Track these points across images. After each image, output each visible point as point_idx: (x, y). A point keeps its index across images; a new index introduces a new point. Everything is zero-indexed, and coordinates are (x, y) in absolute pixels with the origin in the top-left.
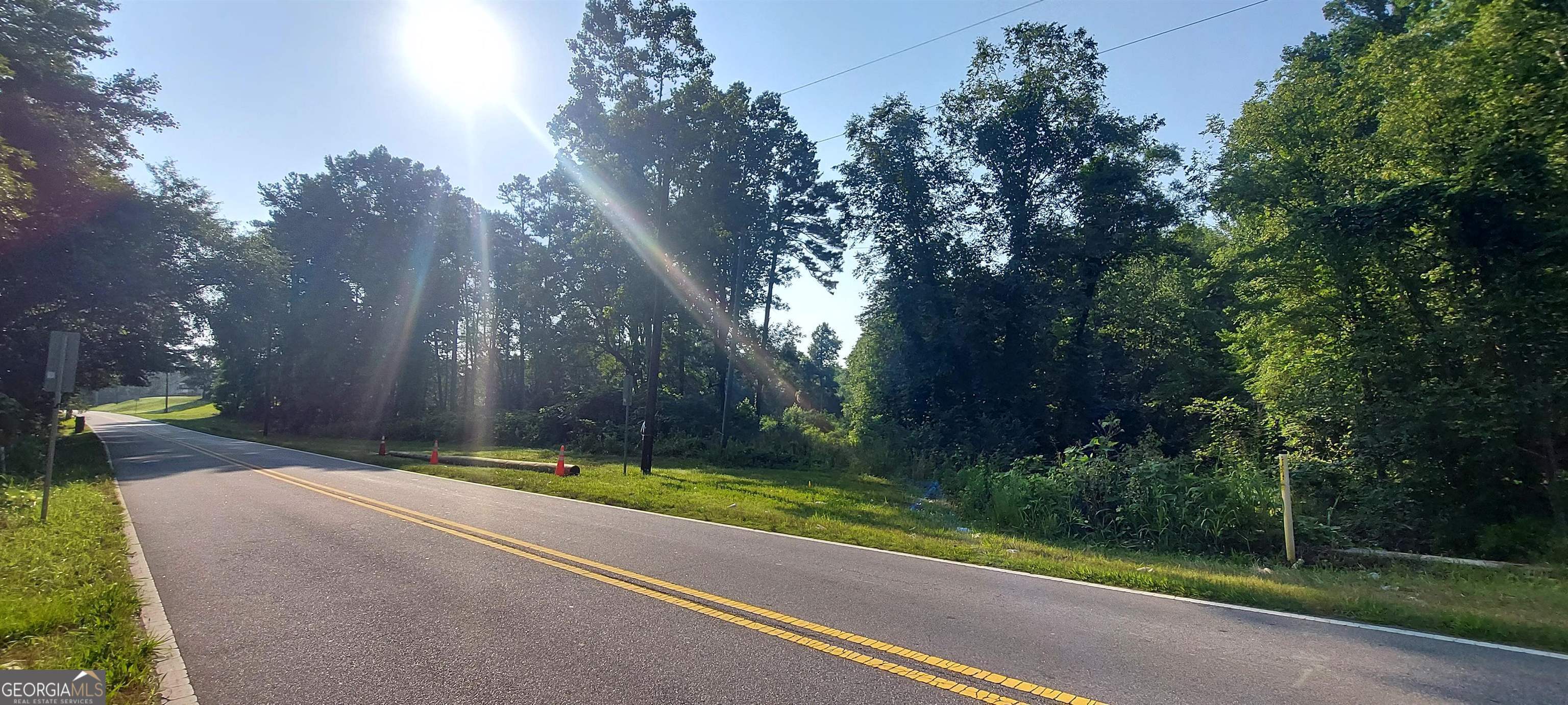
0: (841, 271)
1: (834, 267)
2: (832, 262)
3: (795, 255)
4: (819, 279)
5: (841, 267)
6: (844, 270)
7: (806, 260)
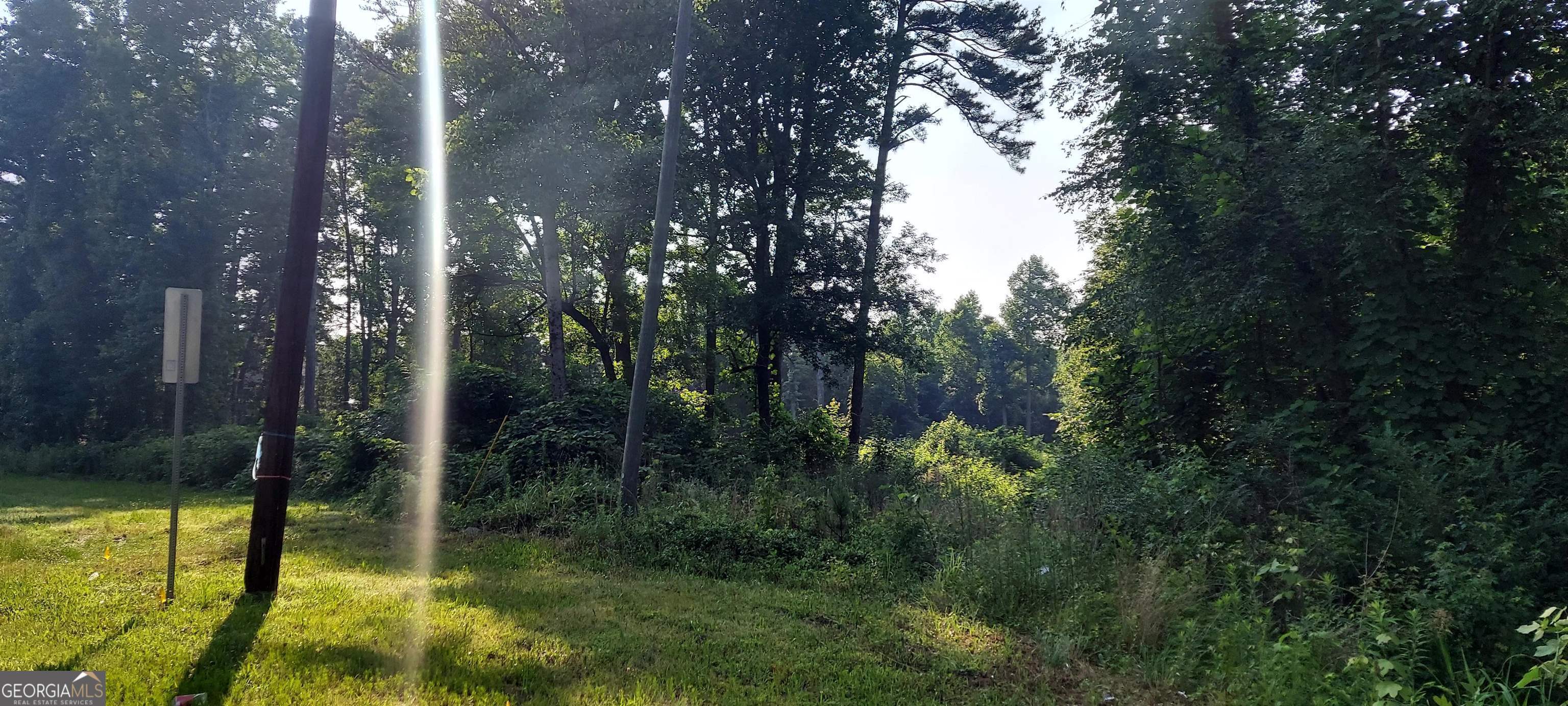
0: (1038, 116)
1: (1023, 107)
2: (1017, 98)
3: (937, 89)
4: (992, 138)
5: (1038, 108)
6: (1045, 114)
7: (961, 99)
